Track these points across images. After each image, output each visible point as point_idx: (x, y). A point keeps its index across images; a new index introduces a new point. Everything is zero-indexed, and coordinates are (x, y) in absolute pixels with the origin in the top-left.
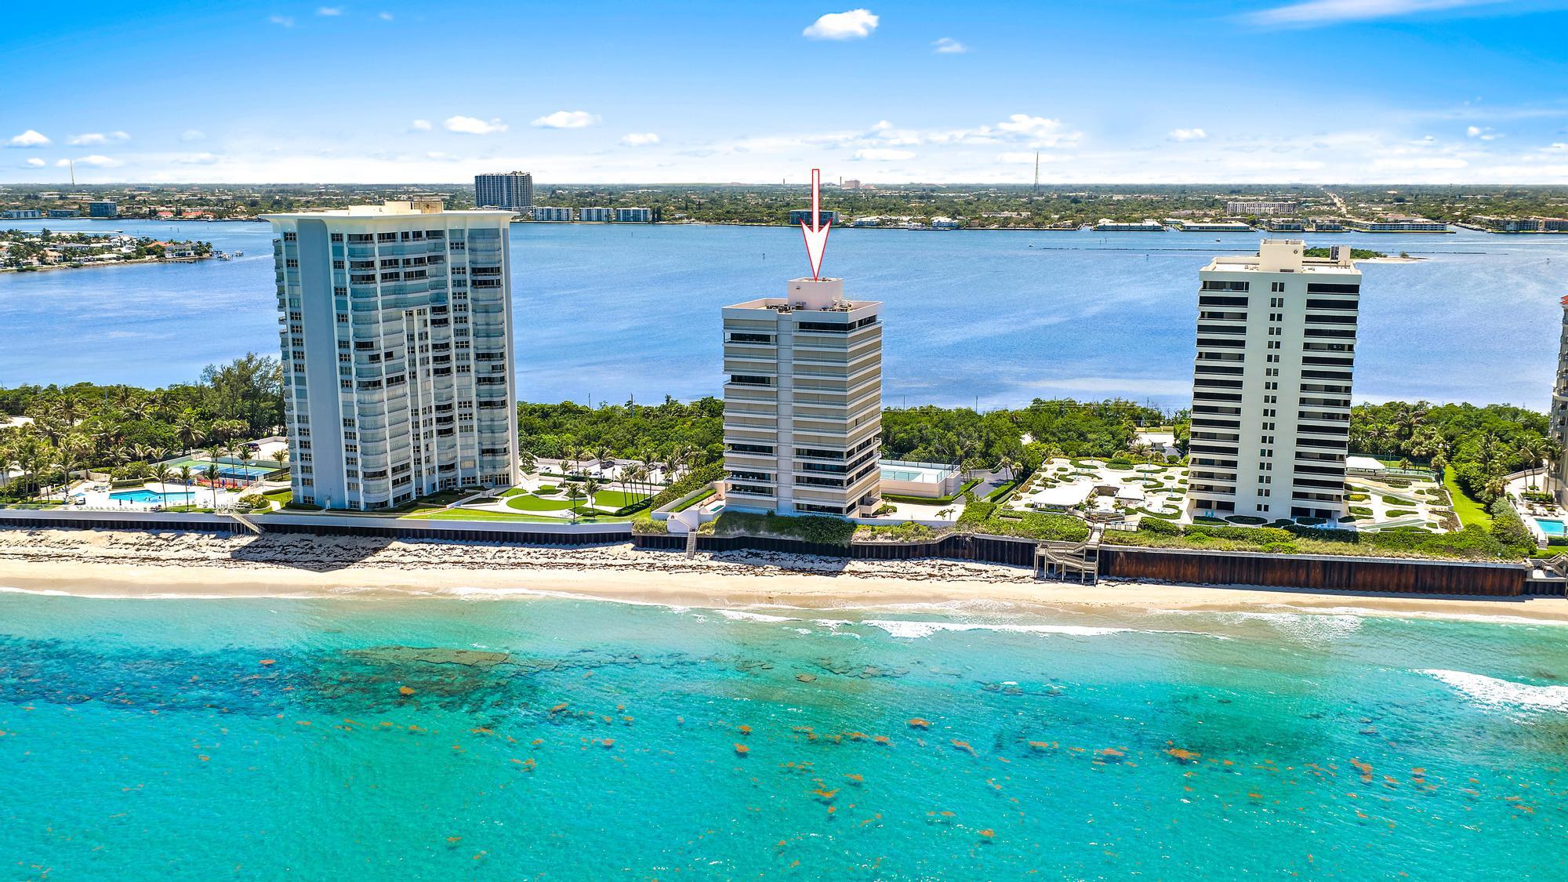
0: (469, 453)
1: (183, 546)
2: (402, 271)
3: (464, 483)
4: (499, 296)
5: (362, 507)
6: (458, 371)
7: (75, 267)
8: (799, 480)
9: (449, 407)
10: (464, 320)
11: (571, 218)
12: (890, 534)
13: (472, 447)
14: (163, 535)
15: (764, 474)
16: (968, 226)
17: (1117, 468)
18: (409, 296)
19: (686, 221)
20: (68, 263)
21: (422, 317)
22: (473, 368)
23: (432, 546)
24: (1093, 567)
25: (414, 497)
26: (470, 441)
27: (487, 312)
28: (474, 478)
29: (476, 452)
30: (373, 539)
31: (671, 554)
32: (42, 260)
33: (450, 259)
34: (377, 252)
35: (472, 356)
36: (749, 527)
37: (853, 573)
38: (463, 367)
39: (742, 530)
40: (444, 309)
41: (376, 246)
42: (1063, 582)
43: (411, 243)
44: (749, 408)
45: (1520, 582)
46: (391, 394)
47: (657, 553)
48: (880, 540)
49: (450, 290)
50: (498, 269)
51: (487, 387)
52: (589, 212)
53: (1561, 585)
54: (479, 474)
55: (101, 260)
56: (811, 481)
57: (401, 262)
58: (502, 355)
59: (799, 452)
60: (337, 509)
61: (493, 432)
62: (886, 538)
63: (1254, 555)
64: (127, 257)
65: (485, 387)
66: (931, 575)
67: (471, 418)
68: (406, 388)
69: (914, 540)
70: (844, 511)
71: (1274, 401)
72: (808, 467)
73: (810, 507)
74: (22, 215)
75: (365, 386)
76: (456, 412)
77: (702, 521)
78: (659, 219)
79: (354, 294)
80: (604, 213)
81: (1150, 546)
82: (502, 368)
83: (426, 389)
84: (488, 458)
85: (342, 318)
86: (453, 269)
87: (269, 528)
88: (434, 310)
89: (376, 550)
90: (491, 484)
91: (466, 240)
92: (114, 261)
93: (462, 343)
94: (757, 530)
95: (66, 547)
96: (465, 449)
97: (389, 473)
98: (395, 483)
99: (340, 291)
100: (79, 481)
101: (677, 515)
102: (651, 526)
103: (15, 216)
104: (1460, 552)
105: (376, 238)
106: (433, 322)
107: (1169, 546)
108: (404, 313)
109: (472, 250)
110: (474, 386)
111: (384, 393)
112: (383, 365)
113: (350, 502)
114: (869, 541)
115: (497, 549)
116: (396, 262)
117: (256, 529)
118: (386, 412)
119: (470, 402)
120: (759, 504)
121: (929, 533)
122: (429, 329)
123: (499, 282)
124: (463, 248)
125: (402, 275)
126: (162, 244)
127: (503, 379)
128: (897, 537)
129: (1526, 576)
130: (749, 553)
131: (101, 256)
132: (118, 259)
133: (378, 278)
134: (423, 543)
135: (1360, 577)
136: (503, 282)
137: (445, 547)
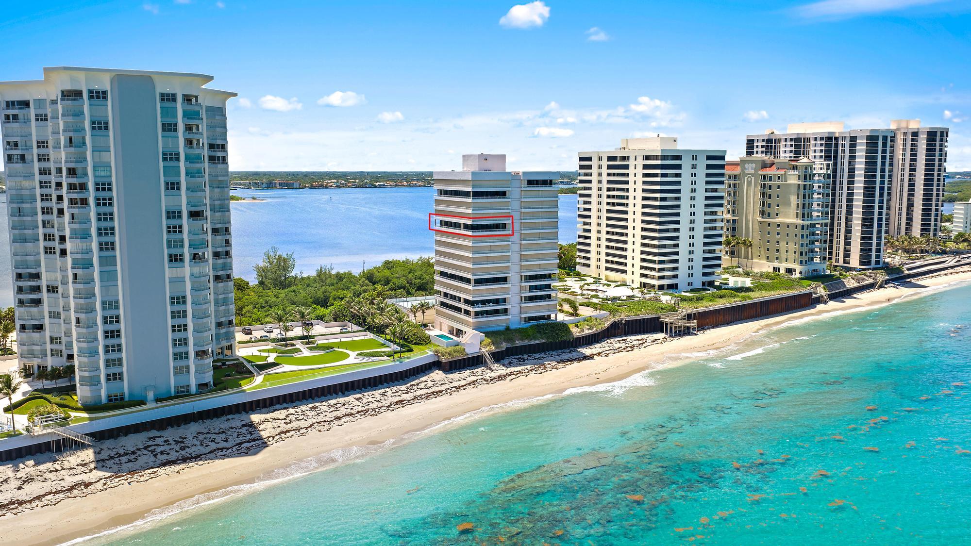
5: (193, 389)
8: (525, 299)
12: (588, 327)
24: (694, 323)
31: (476, 371)
45: (811, 299)
47: (467, 372)
48: (586, 332)
53: (819, 298)
56: (534, 298)
59: (525, 278)
61: (224, 305)
62: (588, 330)
72: (532, 288)
73: (533, 319)
90: (222, 356)
99: (171, 156)
102: (454, 352)
113: (182, 387)
114: (582, 334)
117: (86, 441)
120: (497, 323)
128: (592, 329)
129: (812, 296)
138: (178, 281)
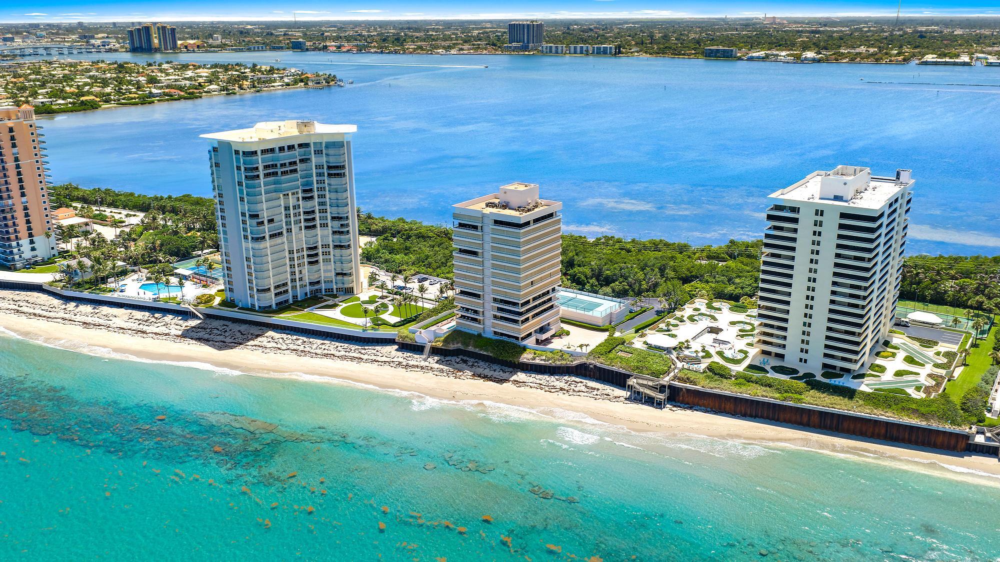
0: (329, 274)
1: (162, 324)
2: (279, 171)
3: (326, 292)
4: (344, 182)
5: (257, 308)
6: (321, 226)
7: (258, 91)
8: (495, 317)
9: (316, 248)
10: (324, 196)
11: (564, 52)
12: (544, 358)
13: (330, 271)
14: (157, 315)
15: (477, 311)
16: (827, 60)
17: (735, 311)
18: (283, 185)
19: (636, 54)
20: (254, 89)
21: (296, 196)
22: (330, 225)
23: (289, 336)
24: (661, 396)
25: (291, 301)
26: (329, 267)
27: (337, 192)
28: (332, 289)
29: (333, 274)
30: (260, 328)
31: (416, 356)
32: (241, 87)
33: (314, 160)
34: (260, 162)
35: (329, 218)
36: (464, 343)
37: (516, 382)
38: (324, 224)
39: (459, 345)
40: (311, 190)
41: (260, 157)
42: (642, 404)
43: (287, 153)
44: (468, 270)
45: (964, 443)
46: (272, 243)
47: (409, 354)
48: (537, 361)
49: (315, 179)
50: (343, 167)
51: (338, 236)
52: (575, 48)
53: (996, 448)
54: (335, 287)
55: (273, 86)
56: (502, 318)
57: (279, 165)
58: (347, 217)
59: (495, 300)
60: (244, 309)
61: (342, 263)
62: (541, 360)
63: (772, 401)
64: (288, 85)
65: (337, 236)
66: (561, 389)
67: (329, 254)
68: (284, 239)
69: (558, 363)
70: (520, 339)
71: (813, 290)
72: (500, 309)
73: (502, 334)
74: (256, 49)
75: (256, 240)
76: (320, 251)
77: (436, 336)
78: (620, 52)
79: (247, 187)
80: (585, 49)
81: (703, 387)
82: (348, 225)
83: (300, 238)
84: (340, 277)
85: (242, 199)
86: (316, 166)
87: (208, 316)
88: (304, 191)
89: (257, 336)
90: (342, 293)
91: (324, 149)
92: (280, 87)
93: (323, 210)
94: (468, 346)
95: (107, 318)
96: (325, 271)
97: (272, 289)
98: (276, 295)
99: (240, 184)
100: (133, 273)
101: (423, 331)
102: (407, 337)
103: (253, 49)
104: (923, 416)
105: (259, 153)
106: (304, 198)
107: (715, 388)
108: (281, 196)
109: (327, 155)
110: (330, 235)
111: (268, 243)
112: (266, 226)
113: (251, 304)
114: (531, 361)
115: (322, 342)
116: (276, 165)
117: (201, 317)
118: (269, 254)
119: (329, 245)
120: (474, 328)
121: (570, 359)
122: (301, 202)
123: (344, 173)
124: (322, 153)
125: (279, 173)
126: (309, 76)
127: (348, 232)
128: (548, 361)
129: (968, 439)
130: (462, 360)
131: (273, 84)
132: (282, 86)
133: (262, 176)
134: (284, 333)
135: (846, 425)
136: (347, 174)
137: (295, 337)
138: (247, 250)
